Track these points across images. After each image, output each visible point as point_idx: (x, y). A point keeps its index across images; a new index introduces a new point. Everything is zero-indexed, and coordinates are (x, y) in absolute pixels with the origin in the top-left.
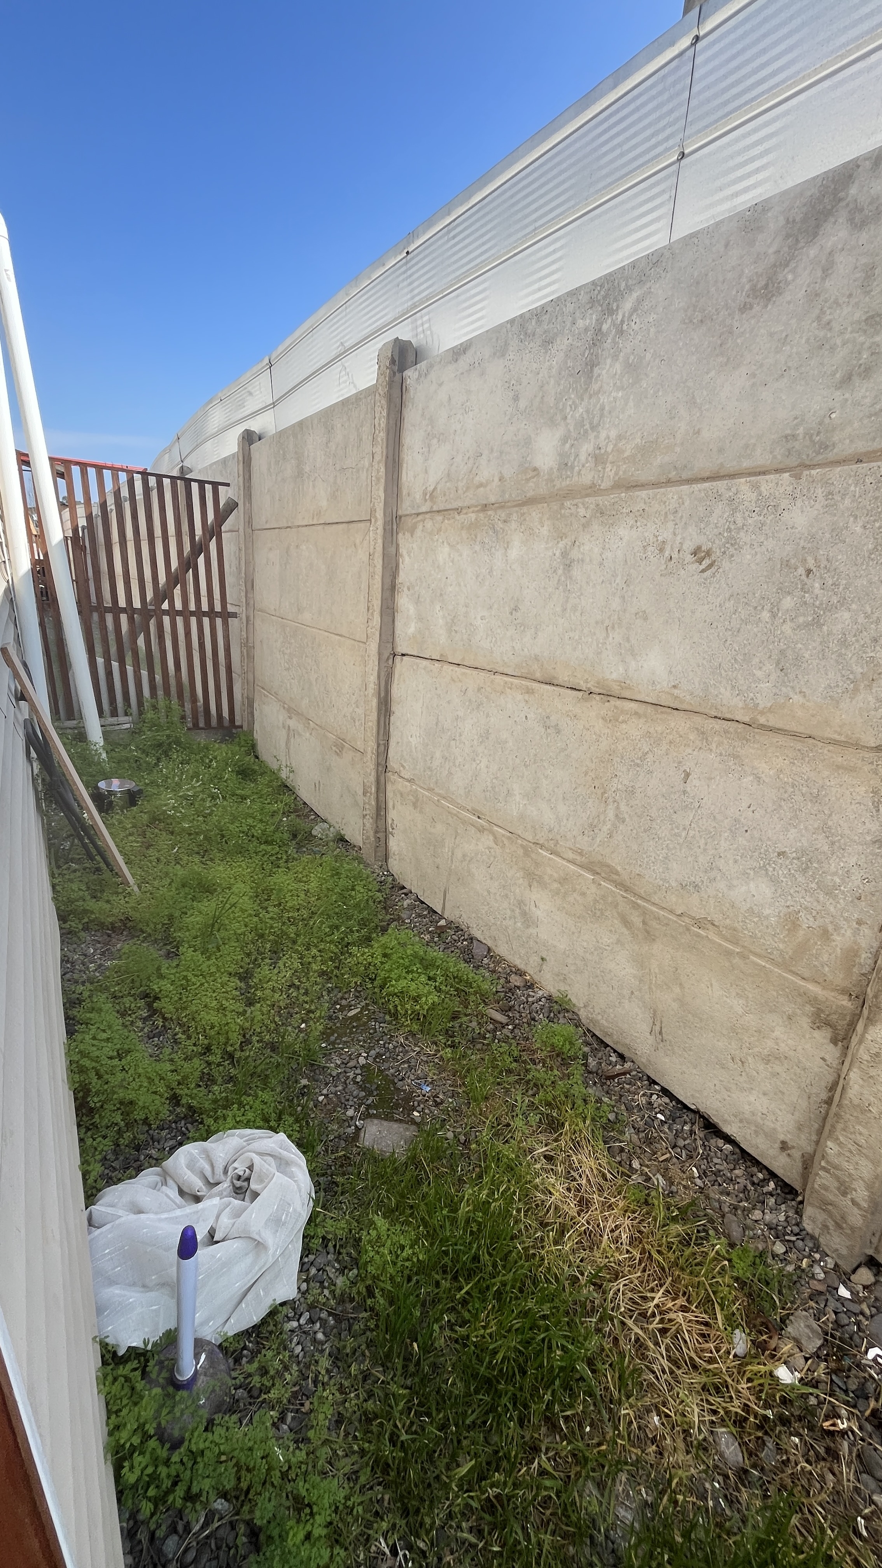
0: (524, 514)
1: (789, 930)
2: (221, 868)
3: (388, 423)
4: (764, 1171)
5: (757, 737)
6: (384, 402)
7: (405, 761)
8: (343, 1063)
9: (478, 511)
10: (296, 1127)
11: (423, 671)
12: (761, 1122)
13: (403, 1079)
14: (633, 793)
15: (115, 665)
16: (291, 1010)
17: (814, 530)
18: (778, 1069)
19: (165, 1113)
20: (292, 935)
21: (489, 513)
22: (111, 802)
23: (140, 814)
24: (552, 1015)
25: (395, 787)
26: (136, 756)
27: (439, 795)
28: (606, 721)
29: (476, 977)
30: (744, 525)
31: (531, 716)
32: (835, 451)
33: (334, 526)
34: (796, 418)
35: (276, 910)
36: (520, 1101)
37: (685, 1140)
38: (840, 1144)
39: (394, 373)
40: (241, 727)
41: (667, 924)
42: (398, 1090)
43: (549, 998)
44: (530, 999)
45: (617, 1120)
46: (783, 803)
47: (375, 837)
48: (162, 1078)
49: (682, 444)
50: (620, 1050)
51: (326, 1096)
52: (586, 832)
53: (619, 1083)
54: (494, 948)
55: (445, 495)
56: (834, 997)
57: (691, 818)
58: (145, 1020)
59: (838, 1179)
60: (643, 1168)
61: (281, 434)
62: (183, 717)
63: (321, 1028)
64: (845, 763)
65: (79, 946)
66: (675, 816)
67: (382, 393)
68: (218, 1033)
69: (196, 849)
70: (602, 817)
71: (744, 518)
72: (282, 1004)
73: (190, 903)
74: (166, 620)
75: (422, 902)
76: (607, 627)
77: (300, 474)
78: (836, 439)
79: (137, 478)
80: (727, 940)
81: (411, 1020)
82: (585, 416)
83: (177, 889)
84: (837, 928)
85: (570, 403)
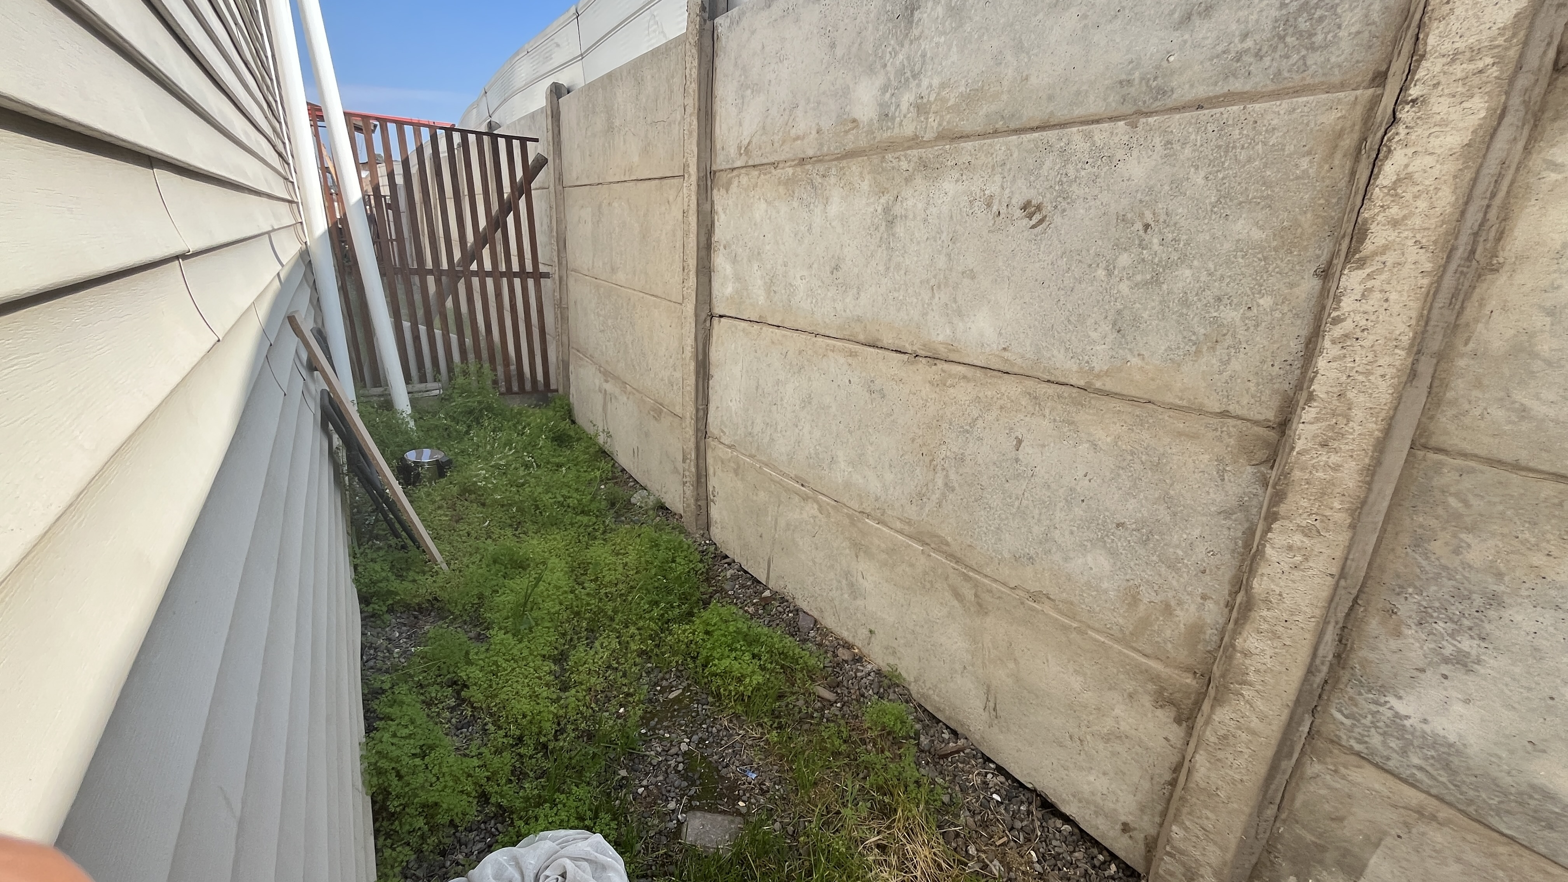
0: (844, 167)
1: (1129, 604)
2: (535, 542)
3: (699, 73)
4: (1105, 852)
5: (1093, 402)
6: (694, 51)
7: (726, 427)
8: (663, 750)
9: (795, 165)
10: (613, 825)
11: (741, 333)
12: (1102, 803)
13: (727, 766)
14: (963, 460)
15: (422, 329)
16: (609, 694)
17: (1151, 183)
18: (1119, 748)
19: (473, 813)
20: (610, 613)
21: (808, 167)
22: (419, 474)
23: (449, 486)
24: (882, 690)
25: (716, 454)
26: (445, 424)
27: (759, 461)
28: (933, 385)
29: (803, 653)
30: (1076, 177)
31: (854, 380)
32: (1174, 96)
33: (647, 182)
34: (1131, 62)
35: (593, 585)
36: (850, 786)
37: (1022, 821)
38: (1186, 829)
39: (705, 21)
40: (557, 391)
41: (999, 598)
42: (722, 778)
43: (879, 672)
44: (859, 674)
45: (952, 803)
46: (1121, 472)
47: (696, 504)
48: (469, 775)
49: (1009, 91)
50: (953, 725)
51: (646, 787)
52: (914, 501)
53: (952, 763)
54: (820, 619)
55: (760, 148)
56: (1178, 675)
57: (1024, 487)
58: (452, 709)
59: (1184, 864)
60: (980, 854)
61: (590, 86)
62: (495, 382)
63: (640, 713)
64: (1187, 430)
65: (383, 629)
66: (1007, 485)
67: (692, 42)
68: (531, 722)
69: (509, 521)
70: (931, 486)
71: (1077, 171)
72: (599, 688)
73: (501, 580)
74: (475, 281)
75: (746, 572)
76: (932, 287)
77: (610, 129)
78: (1174, 84)
79: (441, 134)
80: (1061, 612)
81: (735, 701)
82: (906, 63)
83: (487, 566)
84: (1180, 603)
85: (890, 49)
